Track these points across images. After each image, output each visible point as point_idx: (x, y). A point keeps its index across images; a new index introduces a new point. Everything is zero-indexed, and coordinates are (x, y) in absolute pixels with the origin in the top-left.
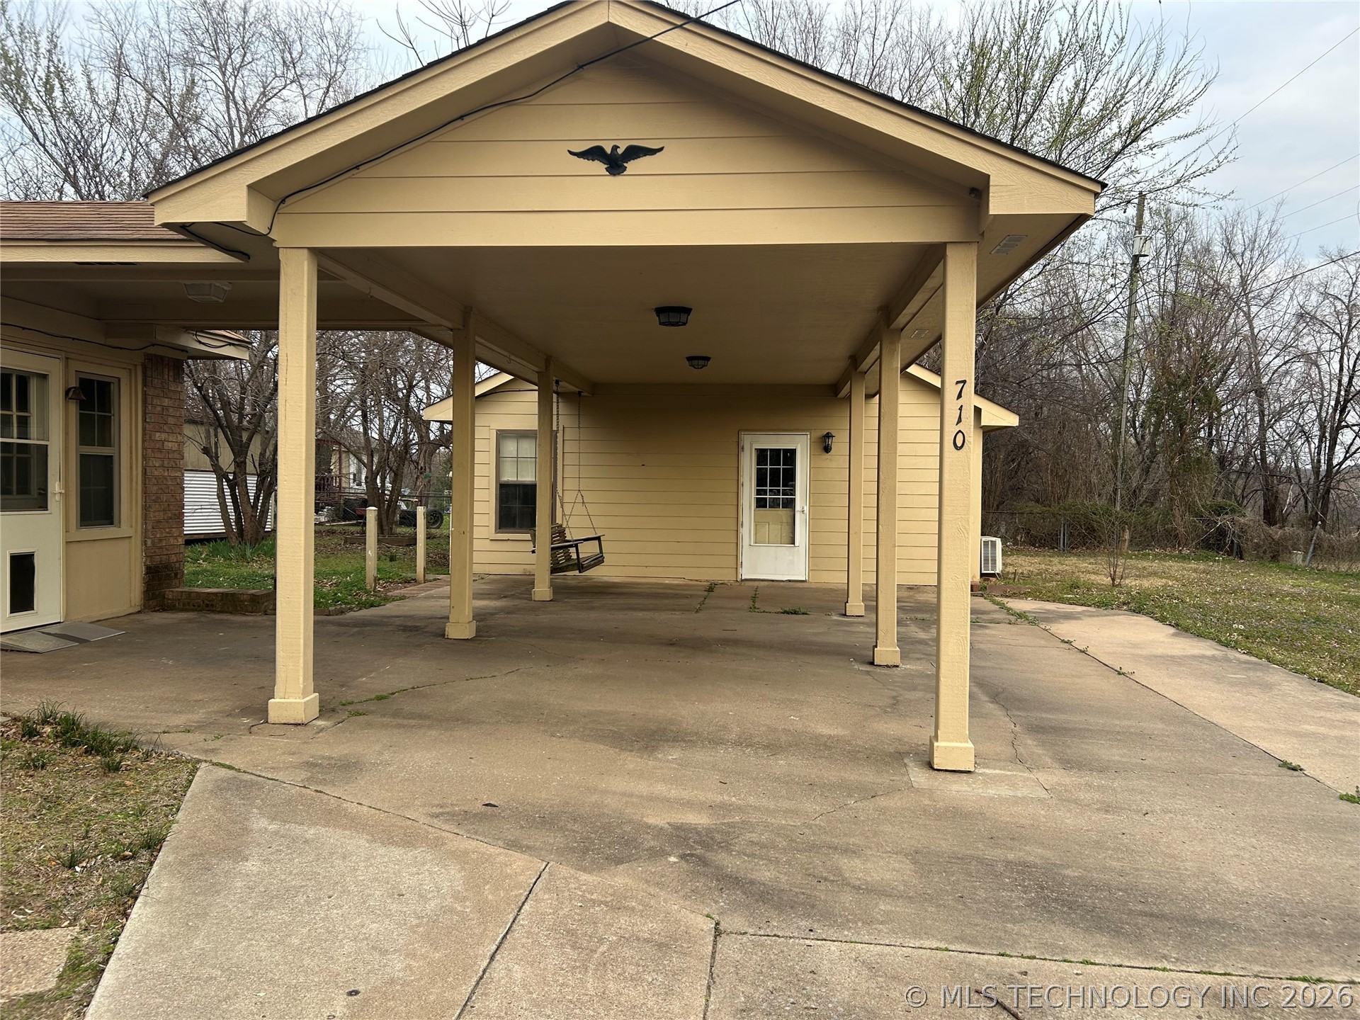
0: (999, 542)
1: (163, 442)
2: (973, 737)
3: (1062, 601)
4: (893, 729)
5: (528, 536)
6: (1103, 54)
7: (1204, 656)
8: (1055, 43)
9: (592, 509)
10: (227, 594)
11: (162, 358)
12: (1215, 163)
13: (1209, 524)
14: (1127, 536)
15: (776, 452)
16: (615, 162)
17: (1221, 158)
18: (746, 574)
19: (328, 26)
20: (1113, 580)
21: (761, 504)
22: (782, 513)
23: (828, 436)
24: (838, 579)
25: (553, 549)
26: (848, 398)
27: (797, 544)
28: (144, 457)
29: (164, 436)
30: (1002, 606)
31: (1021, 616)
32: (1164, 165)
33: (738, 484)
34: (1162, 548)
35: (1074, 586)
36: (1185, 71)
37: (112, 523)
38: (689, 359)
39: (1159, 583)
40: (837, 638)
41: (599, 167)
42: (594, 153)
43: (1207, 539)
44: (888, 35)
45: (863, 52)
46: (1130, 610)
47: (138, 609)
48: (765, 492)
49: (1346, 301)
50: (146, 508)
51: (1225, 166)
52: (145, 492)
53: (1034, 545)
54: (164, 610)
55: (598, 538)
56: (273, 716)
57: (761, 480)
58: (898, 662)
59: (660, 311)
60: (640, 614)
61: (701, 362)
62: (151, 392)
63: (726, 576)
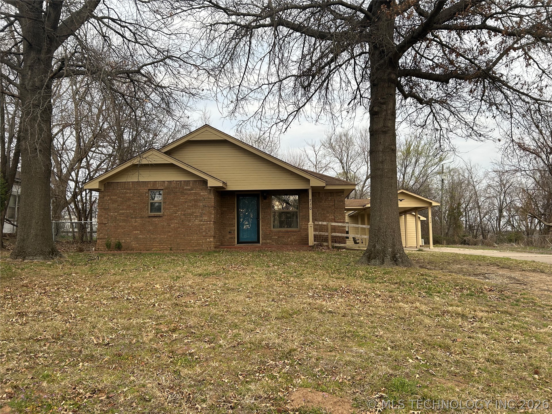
13: (462, 239)
16: (401, 201)
43: (462, 242)
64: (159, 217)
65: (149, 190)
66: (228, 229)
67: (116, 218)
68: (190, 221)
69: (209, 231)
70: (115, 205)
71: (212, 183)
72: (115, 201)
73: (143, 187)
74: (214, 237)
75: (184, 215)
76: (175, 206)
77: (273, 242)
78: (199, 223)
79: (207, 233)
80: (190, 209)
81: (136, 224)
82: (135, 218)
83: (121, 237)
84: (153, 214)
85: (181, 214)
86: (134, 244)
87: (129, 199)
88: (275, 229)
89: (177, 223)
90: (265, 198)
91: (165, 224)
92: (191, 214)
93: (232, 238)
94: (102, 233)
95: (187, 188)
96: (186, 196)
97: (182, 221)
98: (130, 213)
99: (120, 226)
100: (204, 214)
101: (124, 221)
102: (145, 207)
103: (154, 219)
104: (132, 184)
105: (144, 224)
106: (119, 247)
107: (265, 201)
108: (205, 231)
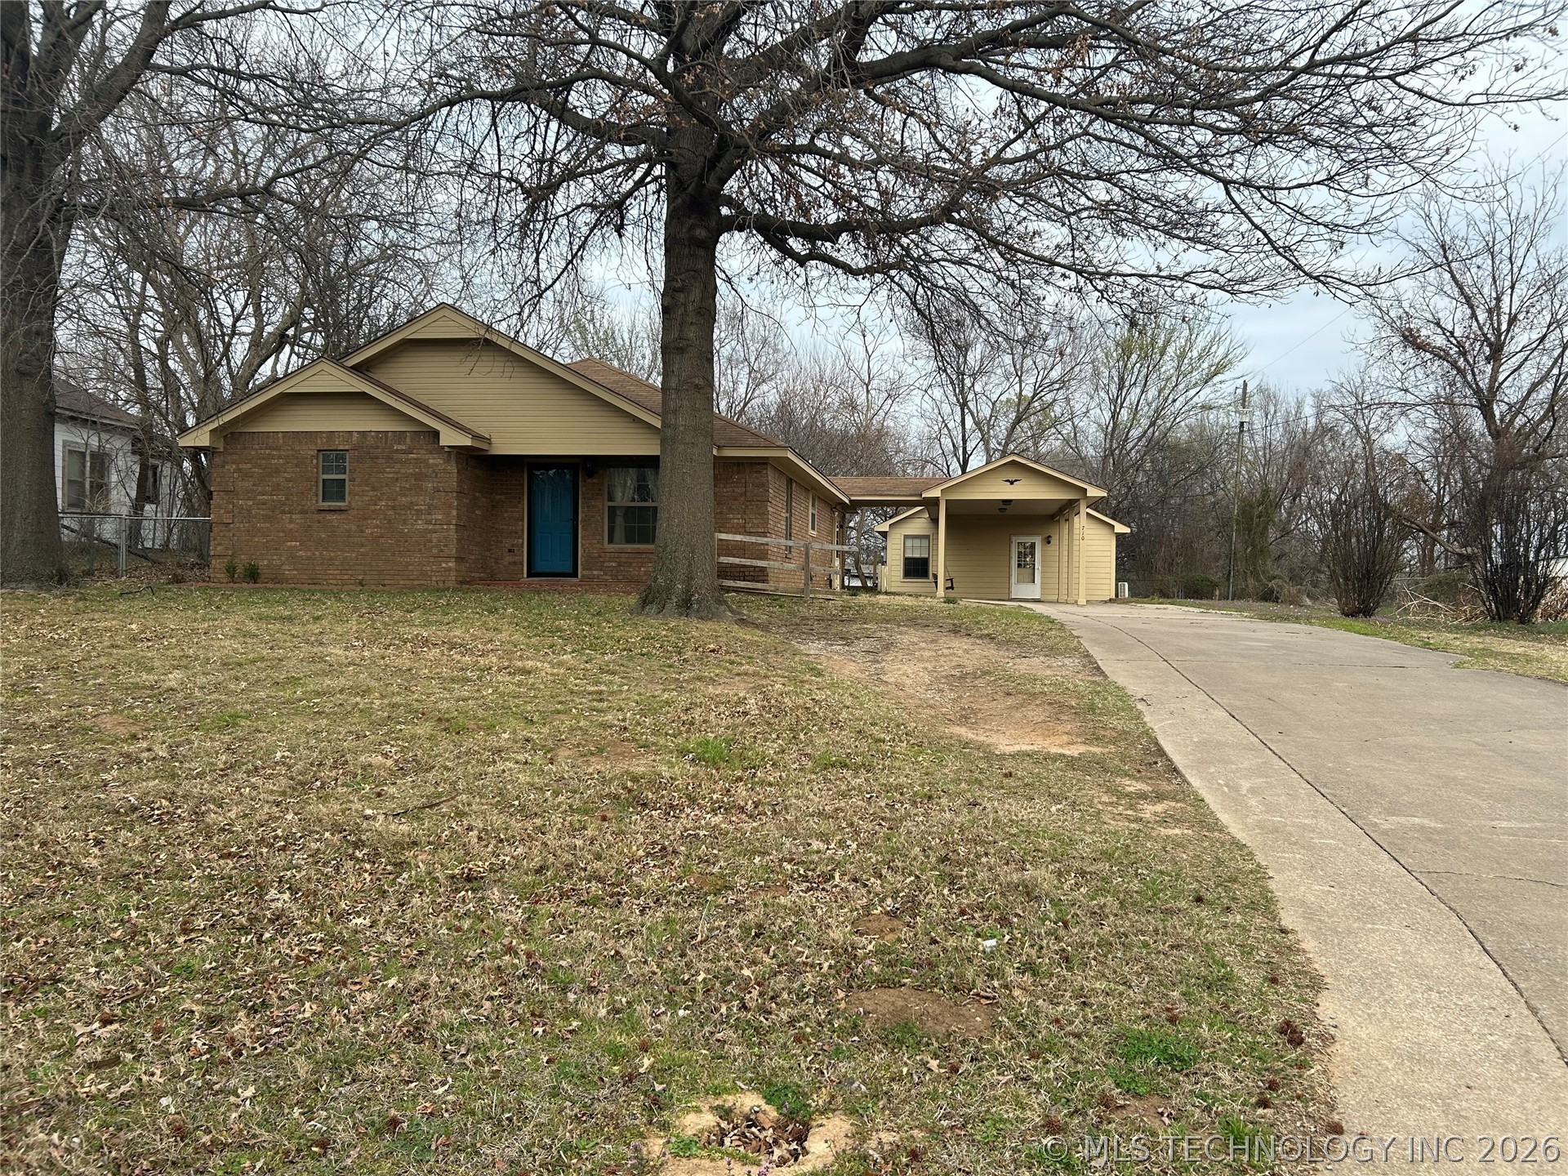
0: (1126, 584)
15: (1026, 544)
16: (1012, 483)
18: (1013, 596)
21: (1020, 566)
22: (1030, 570)
23: (1049, 537)
24: (1052, 598)
26: (1058, 522)
27: (1036, 583)
33: (1010, 558)
43: (1264, 595)
48: (1021, 561)
57: (1020, 556)
63: (1005, 597)
64: (340, 511)
65: (319, 451)
66: (507, 543)
67: (249, 511)
68: (405, 521)
69: (445, 546)
70: (248, 484)
71: (450, 438)
72: (246, 475)
73: (306, 444)
74: (459, 559)
75: (393, 508)
76: (374, 489)
77: (606, 574)
78: (426, 526)
79: (442, 551)
80: (405, 495)
81: (292, 526)
82: (290, 512)
83: (262, 554)
84: (327, 504)
85: (387, 505)
86: (288, 570)
87: (277, 471)
88: (611, 546)
89: (377, 527)
90: (590, 474)
91: (354, 528)
92: (409, 507)
93: (515, 563)
94: (220, 544)
95: (400, 447)
96: (398, 466)
97: (389, 522)
98: (280, 501)
99: (259, 530)
100: (436, 508)
101: (267, 518)
102: (310, 489)
103: (329, 517)
104: (284, 437)
105: (309, 526)
106: (253, 575)
107: (589, 481)
108: (437, 546)
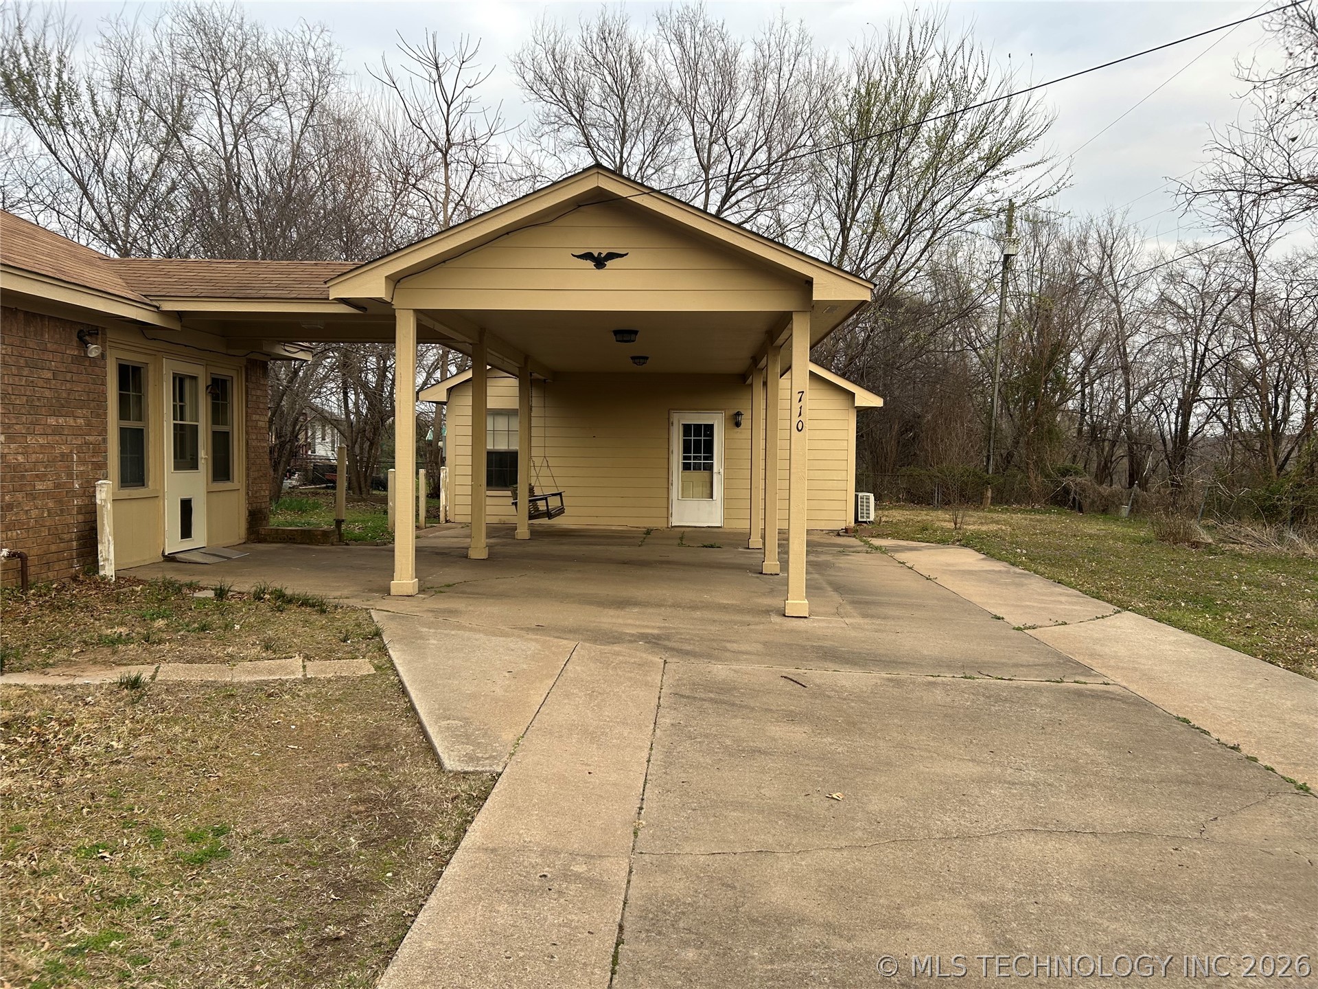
0: (872, 496)
1: (257, 421)
2: (807, 597)
3: (913, 539)
4: (767, 601)
5: (509, 493)
6: (969, 92)
7: (993, 571)
8: (927, 86)
9: (555, 472)
10: (305, 531)
11: (256, 360)
12: (1055, 188)
13: (1058, 483)
14: (989, 494)
15: (698, 427)
16: (600, 262)
17: (1060, 185)
18: (675, 522)
19: (311, 54)
20: (955, 524)
21: (686, 467)
22: (704, 474)
23: (739, 414)
24: (743, 525)
25: (530, 501)
26: (751, 385)
27: (714, 498)
28: (247, 433)
29: (258, 417)
30: (866, 543)
31: (877, 548)
32: (1017, 187)
33: (669, 452)
34: (1018, 503)
35: (925, 529)
36: (1031, 113)
37: (228, 479)
38: (633, 358)
39: (994, 527)
40: (741, 560)
41: (590, 264)
42: (588, 256)
43: (1055, 497)
44: (791, 74)
45: (770, 86)
46: (960, 545)
47: (243, 541)
48: (689, 458)
49: (1200, 288)
50: (248, 469)
51: (1063, 190)
52: (247, 457)
53: (913, 502)
54: (259, 542)
55: (560, 494)
56: (393, 592)
57: (686, 449)
58: (778, 572)
59: (616, 332)
60: (599, 547)
61: (642, 361)
62: (251, 386)
63: (659, 524)
